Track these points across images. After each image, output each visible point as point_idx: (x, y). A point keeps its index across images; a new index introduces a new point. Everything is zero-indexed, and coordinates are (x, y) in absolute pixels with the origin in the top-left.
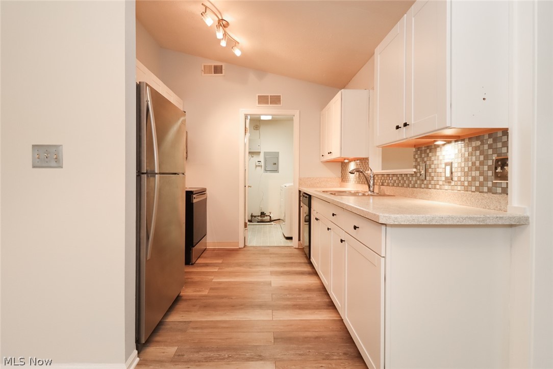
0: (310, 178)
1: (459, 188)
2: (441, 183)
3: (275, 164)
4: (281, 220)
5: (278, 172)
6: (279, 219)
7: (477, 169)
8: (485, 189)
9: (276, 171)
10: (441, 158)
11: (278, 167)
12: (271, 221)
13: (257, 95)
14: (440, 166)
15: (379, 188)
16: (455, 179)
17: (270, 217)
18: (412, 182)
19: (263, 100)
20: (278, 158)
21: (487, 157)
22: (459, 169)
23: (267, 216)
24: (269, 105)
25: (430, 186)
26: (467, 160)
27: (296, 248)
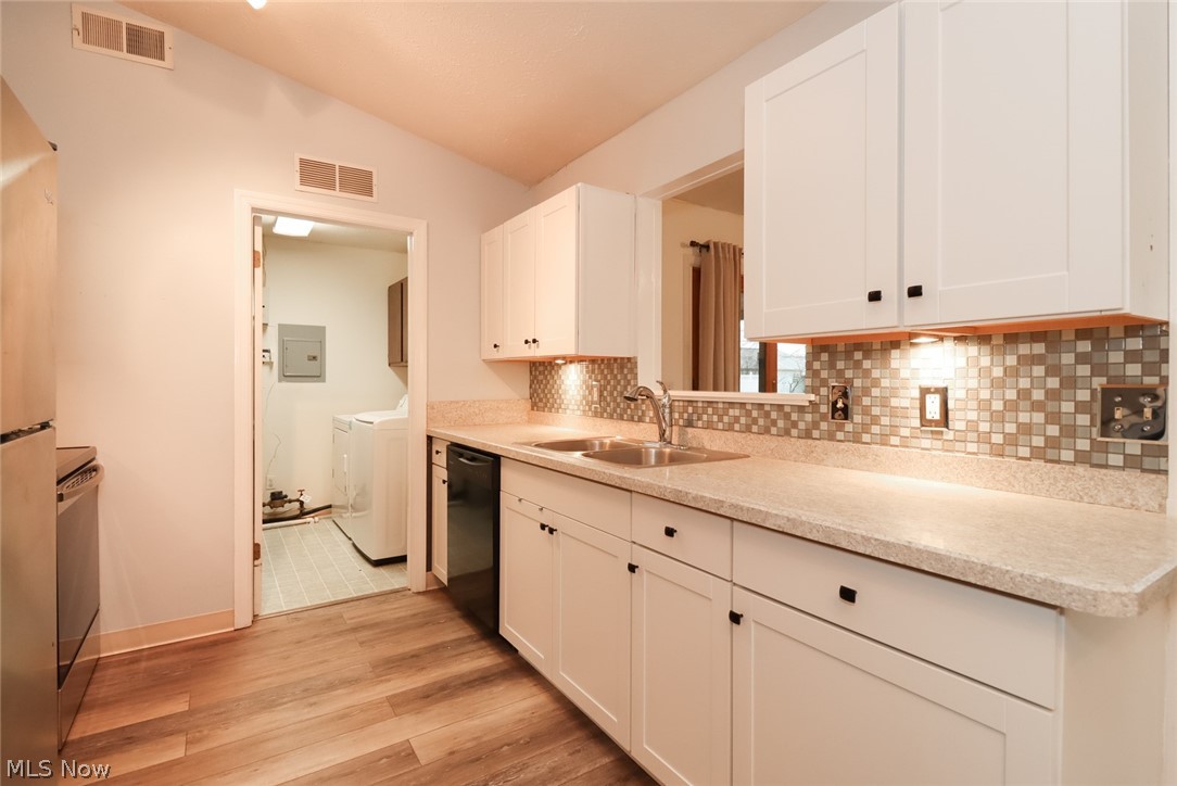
0: (457, 402)
1: (972, 447)
2: (905, 432)
3: (314, 358)
4: (337, 507)
5: (324, 381)
6: (330, 506)
7: (1036, 406)
8: (1067, 455)
9: (319, 377)
10: (904, 373)
11: (322, 367)
12: (303, 513)
13: (298, 156)
14: (902, 392)
15: (682, 435)
16: (957, 423)
17: (302, 503)
18: (802, 425)
19: (315, 174)
20: (322, 343)
21: (1070, 383)
22: (974, 404)
23: (290, 501)
24: (337, 193)
25: (866, 438)
26: (997, 384)
27: (419, 593)
